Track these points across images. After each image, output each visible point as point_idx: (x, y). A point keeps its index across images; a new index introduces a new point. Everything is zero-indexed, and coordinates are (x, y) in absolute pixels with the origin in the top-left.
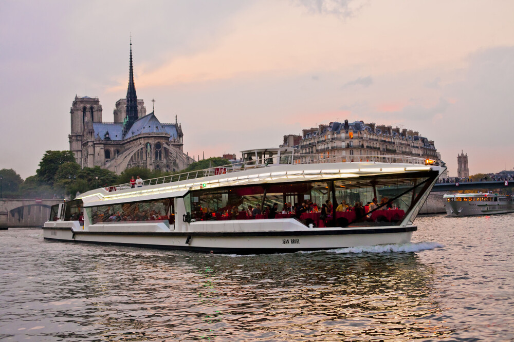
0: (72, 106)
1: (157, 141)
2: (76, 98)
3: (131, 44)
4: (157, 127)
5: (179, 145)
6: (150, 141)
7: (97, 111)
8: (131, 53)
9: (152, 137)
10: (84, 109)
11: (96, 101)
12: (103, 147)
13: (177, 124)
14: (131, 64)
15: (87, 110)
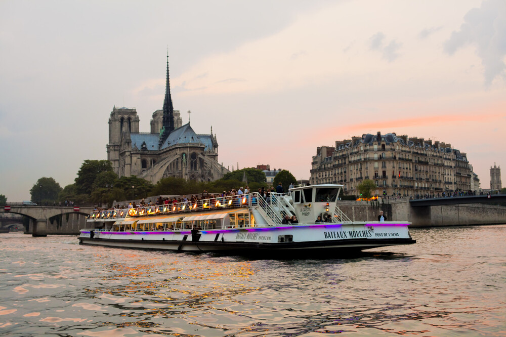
0: (110, 117)
1: (192, 151)
2: (114, 109)
3: (168, 57)
4: (192, 138)
5: (213, 155)
7: (135, 121)
8: (168, 68)
9: (187, 147)
10: (122, 120)
11: (133, 112)
12: (140, 157)
13: (212, 135)
14: (168, 76)
15: (124, 121)
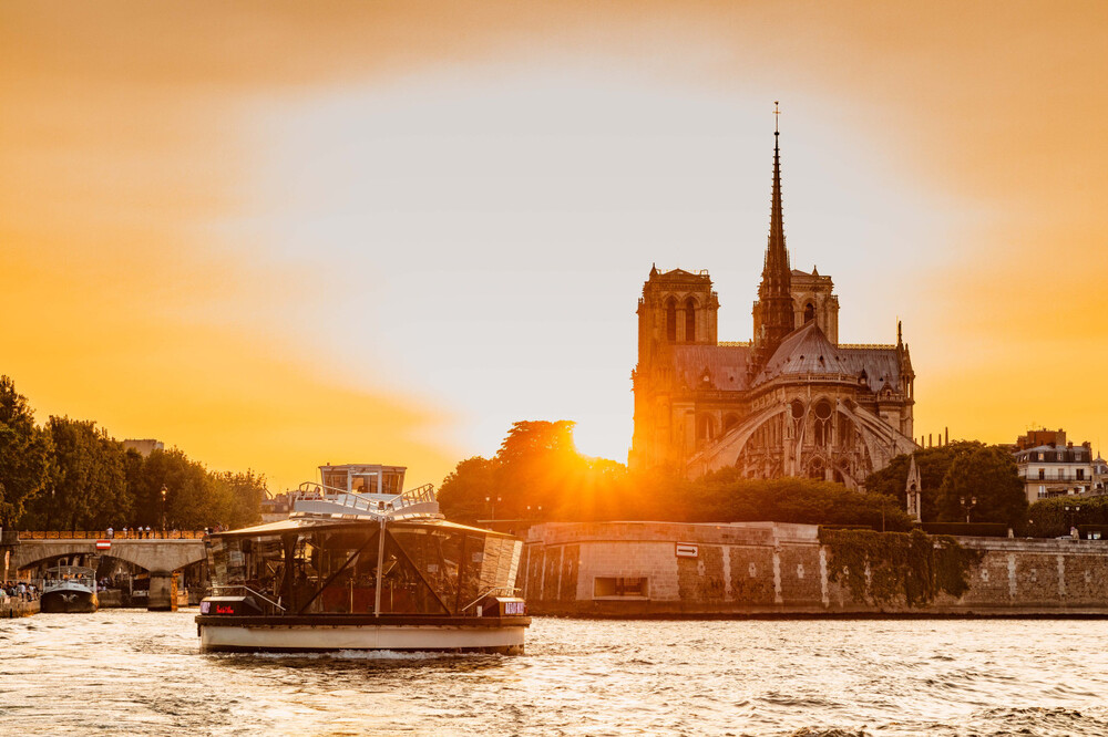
0: (641, 296)
1: (819, 396)
2: (654, 272)
3: (777, 134)
4: (821, 359)
6: (802, 396)
7: (705, 307)
8: (777, 157)
9: (806, 384)
10: (672, 302)
11: (703, 282)
12: (693, 409)
13: (900, 345)
14: (777, 179)
15: (677, 307)
